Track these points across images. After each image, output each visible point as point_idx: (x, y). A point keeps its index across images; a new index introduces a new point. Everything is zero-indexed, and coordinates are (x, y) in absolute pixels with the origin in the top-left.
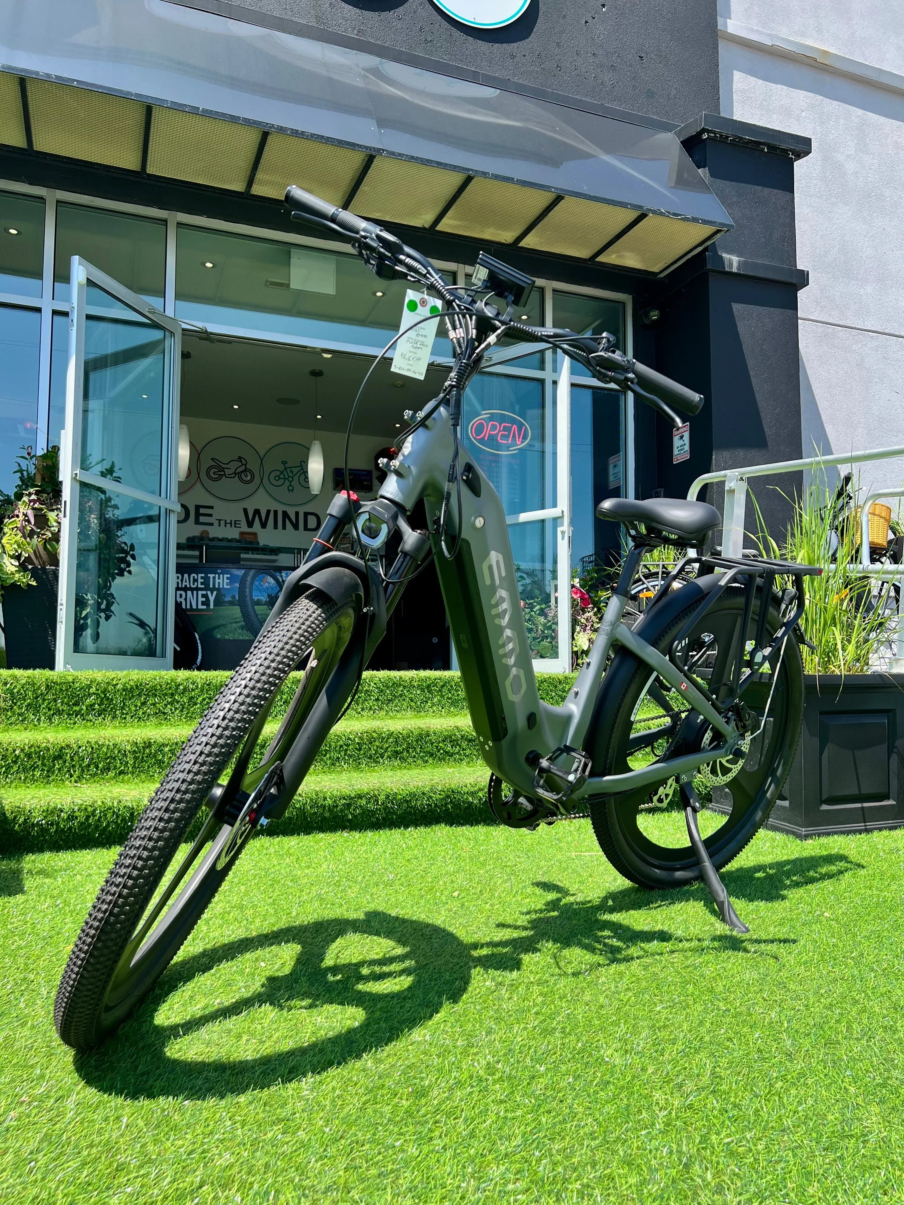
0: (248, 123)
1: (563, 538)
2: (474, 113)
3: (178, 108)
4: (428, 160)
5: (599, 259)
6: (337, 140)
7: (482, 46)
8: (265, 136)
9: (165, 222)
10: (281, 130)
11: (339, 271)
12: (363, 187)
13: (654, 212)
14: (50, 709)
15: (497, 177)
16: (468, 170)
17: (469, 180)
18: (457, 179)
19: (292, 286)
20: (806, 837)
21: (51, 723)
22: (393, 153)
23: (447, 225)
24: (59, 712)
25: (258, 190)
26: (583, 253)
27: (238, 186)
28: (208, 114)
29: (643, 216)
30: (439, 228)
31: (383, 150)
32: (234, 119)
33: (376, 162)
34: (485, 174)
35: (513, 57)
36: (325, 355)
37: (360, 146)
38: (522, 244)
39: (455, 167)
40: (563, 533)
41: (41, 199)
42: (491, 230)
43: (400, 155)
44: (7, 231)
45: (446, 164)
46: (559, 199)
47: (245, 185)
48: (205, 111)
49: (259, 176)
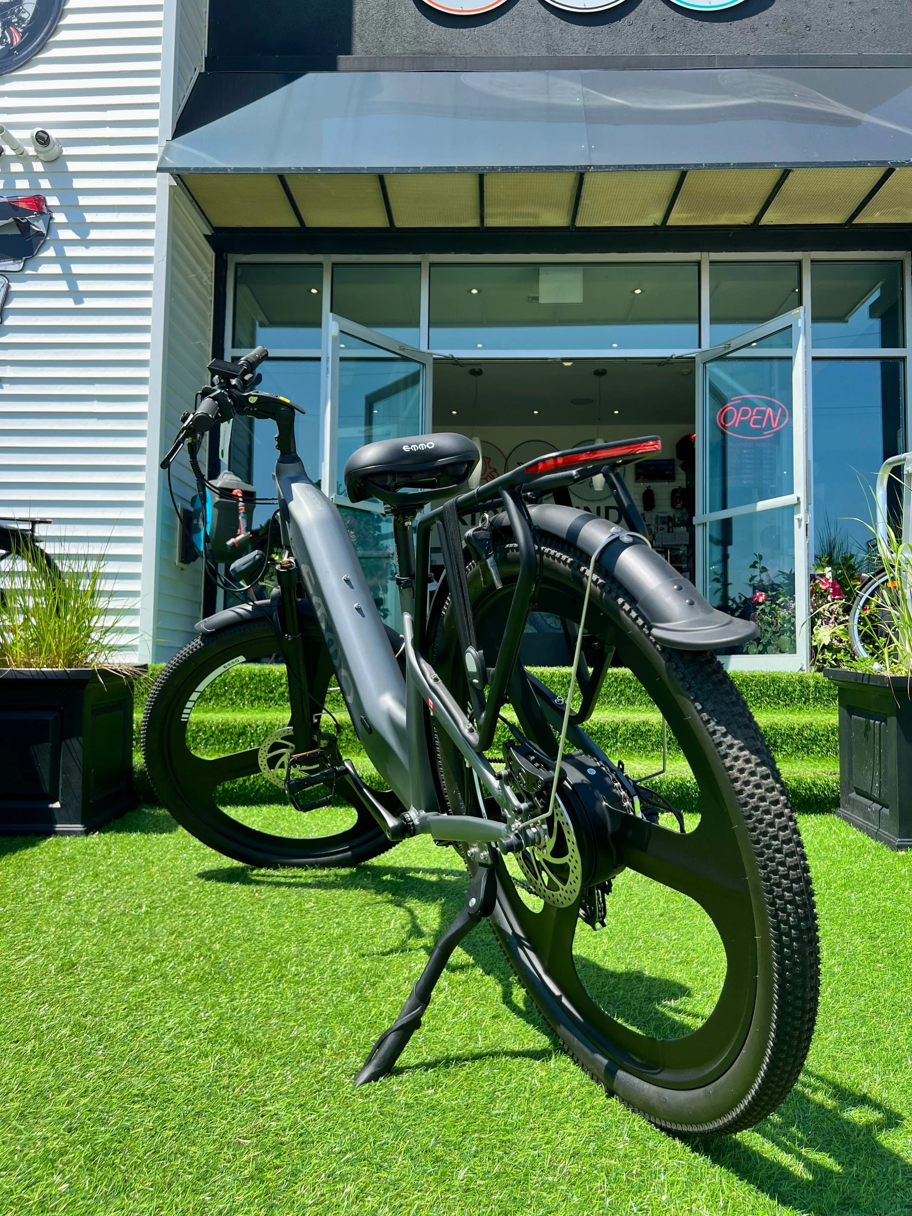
0: (463, 170)
1: (800, 526)
2: (700, 101)
3: (402, 171)
4: (636, 166)
5: (856, 221)
6: (545, 167)
7: (721, 27)
8: (481, 177)
9: (419, 264)
10: (493, 169)
11: (586, 280)
12: (585, 201)
13: (902, 165)
14: (252, 696)
15: (710, 166)
16: (679, 165)
17: (683, 175)
18: (672, 177)
19: (541, 301)
20: (900, 847)
21: (252, 706)
22: (600, 167)
23: (677, 219)
24: (259, 698)
25: (490, 222)
26: (837, 218)
27: (473, 223)
28: (428, 171)
29: (890, 172)
30: (670, 223)
31: (590, 166)
32: (450, 170)
33: (587, 178)
34: (697, 166)
35: (754, 29)
36: (566, 364)
37: (566, 167)
38: (764, 221)
39: (665, 165)
40: (800, 520)
41: (320, 265)
42: (726, 215)
43: (608, 167)
44: (309, 291)
45: (655, 165)
46: (786, 173)
47: (479, 220)
48: (425, 168)
49: (488, 210)
